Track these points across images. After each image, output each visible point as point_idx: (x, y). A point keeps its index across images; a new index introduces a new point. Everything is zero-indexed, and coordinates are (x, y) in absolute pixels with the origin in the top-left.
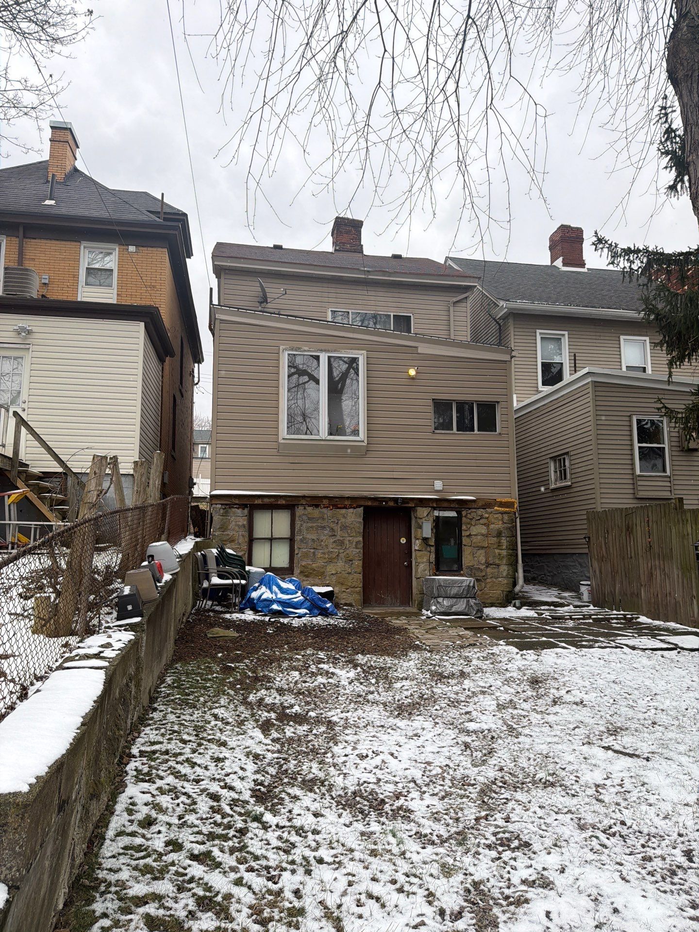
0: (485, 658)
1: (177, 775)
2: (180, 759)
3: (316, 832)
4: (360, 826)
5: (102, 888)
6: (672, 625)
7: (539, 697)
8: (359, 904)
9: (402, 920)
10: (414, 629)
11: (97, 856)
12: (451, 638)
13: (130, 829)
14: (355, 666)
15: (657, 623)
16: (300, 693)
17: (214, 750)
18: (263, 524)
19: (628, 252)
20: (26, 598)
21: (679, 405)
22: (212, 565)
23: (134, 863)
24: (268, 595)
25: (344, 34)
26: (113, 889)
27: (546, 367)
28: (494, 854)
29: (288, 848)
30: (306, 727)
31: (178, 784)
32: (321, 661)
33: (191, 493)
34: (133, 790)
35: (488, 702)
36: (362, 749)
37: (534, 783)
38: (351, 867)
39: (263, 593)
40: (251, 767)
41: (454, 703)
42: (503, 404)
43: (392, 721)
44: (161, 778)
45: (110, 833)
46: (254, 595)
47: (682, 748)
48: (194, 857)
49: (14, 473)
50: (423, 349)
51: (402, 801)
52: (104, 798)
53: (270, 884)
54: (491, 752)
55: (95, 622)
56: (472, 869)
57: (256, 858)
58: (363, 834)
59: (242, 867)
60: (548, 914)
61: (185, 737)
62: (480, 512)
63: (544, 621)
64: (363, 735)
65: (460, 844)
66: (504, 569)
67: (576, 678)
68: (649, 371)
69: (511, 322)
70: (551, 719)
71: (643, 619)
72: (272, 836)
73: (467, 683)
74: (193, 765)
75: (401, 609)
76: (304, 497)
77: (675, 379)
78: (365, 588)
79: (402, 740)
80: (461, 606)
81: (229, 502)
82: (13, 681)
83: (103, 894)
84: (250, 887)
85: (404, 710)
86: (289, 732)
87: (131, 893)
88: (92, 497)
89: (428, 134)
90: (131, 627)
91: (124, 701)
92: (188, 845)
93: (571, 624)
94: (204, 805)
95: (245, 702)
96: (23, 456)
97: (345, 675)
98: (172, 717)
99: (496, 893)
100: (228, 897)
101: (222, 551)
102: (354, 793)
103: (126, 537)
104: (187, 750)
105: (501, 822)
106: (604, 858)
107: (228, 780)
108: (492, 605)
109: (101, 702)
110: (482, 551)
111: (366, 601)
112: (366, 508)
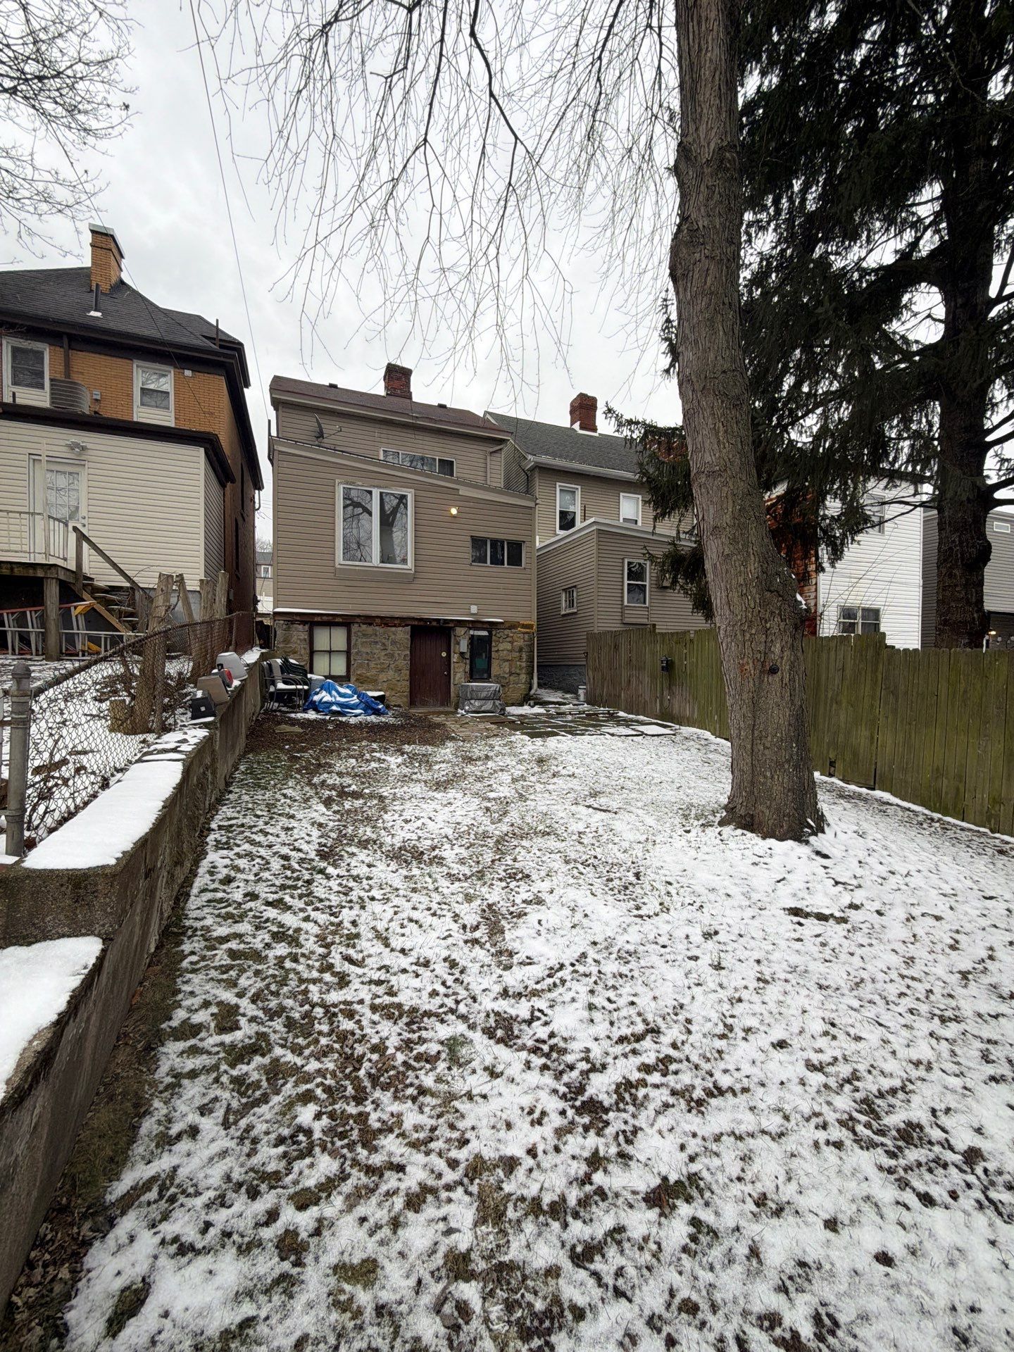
0: (505, 745)
1: (253, 843)
2: (254, 830)
3: (369, 878)
4: (404, 872)
5: (190, 933)
6: (641, 718)
7: (543, 772)
8: (402, 926)
9: (434, 935)
10: (451, 724)
11: (183, 909)
12: (478, 731)
13: (212, 887)
14: (402, 754)
15: (631, 716)
16: (356, 775)
17: (284, 821)
18: (323, 638)
19: (630, 422)
20: (101, 701)
21: (658, 552)
22: (277, 672)
23: (216, 912)
24: (327, 698)
25: (395, 181)
26: (199, 933)
27: (563, 514)
28: (504, 884)
29: (347, 891)
30: (361, 801)
31: (254, 849)
32: (374, 751)
33: (255, 609)
34: (213, 857)
35: (506, 777)
36: (407, 815)
37: (535, 833)
38: (396, 901)
39: (324, 696)
40: (315, 833)
41: (479, 779)
42: (528, 544)
43: (431, 794)
44: (239, 846)
45: (195, 891)
46: (316, 698)
47: (639, 804)
48: (268, 904)
49: (79, 586)
50: (464, 491)
51: (437, 852)
52: (188, 864)
53: (332, 919)
54: (505, 813)
55: (171, 721)
56: (487, 896)
57: (321, 900)
58: (406, 877)
59: (309, 908)
60: (539, 922)
61: (259, 813)
62: (507, 632)
63: (551, 716)
64: (408, 805)
65: (479, 879)
66: (523, 677)
67: (570, 757)
68: (640, 523)
69: (536, 474)
70: (550, 787)
71: (621, 714)
72: (334, 884)
73: (490, 764)
74: (266, 834)
75: (441, 709)
76: (359, 616)
77: (658, 531)
78: (411, 692)
79: (439, 807)
80: (489, 705)
81: (291, 619)
82: (93, 773)
83: (189, 938)
84: (316, 922)
85: (440, 786)
86: (347, 805)
87: (215, 934)
88: (161, 612)
89: (470, 295)
90: (206, 725)
91: (201, 786)
92: (263, 895)
93: (570, 718)
94: (276, 864)
95: (310, 784)
96: (86, 569)
97: (394, 761)
98: (246, 798)
99: (504, 911)
100: (298, 930)
101: (286, 661)
102: (400, 848)
103: (195, 647)
104: (261, 823)
105: (510, 862)
106: (581, 881)
107: (296, 844)
108: (513, 705)
109: (180, 788)
110: (507, 664)
111: (412, 703)
112: (413, 627)
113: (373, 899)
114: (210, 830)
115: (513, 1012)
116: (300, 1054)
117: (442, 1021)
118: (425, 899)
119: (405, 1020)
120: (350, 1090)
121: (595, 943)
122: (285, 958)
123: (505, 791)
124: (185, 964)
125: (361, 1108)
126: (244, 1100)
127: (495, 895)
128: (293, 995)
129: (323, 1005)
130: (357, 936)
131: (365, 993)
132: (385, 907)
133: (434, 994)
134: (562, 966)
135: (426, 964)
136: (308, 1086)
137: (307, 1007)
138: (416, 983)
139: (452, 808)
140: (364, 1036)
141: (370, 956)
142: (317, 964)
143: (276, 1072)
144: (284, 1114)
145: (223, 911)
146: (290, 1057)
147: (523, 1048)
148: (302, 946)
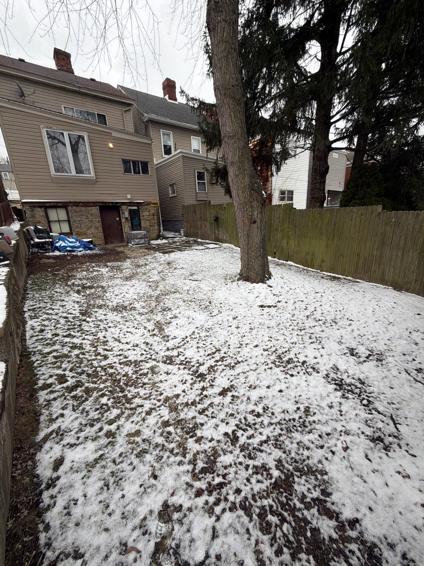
0: (153, 258)
1: (47, 314)
2: (47, 308)
3: (106, 320)
4: (120, 315)
5: (33, 353)
6: (207, 241)
7: (170, 268)
8: (125, 335)
9: (138, 335)
10: (127, 251)
11: (25, 345)
12: (140, 253)
13: (35, 334)
14: (107, 267)
15: (203, 241)
16: (88, 279)
17: (60, 303)
18: (53, 215)
19: (193, 99)
21: (210, 167)
22: (33, 234)
23: (42, 344)
24: (63, 244)
26: (37, 353)
27: (165, 147)
29: (98, 326)
30: (94, 290)
31: (50, 317)
32: (93, 267)
33: (6, 198)
34: (30, 322)
35: (155, 272)
36: (116, 293)
37: (171, 293)
38: (120, 326)
39: (61, 244)
40: (76, 306)
41: (144, 274)
42: (150, 163)
43: (124, 283)
44: (41, 316)
45: (28, 337)
46: (57, 245)
47: (209, 276)
48: (64, 336)
50: (114, 134)
51: (132, 305)
53: (95, 337)
54: (157, 286)
56: (156, 318)
57: (88, 331)
58: (122, 317)
59: (83, 335)
60: (177, 324)
61: (46, 301)
62: (146, 207)
63: (170, 244)
64: (115, 288)
65: (152, 313)
66: (156, 227)
67: (181, 261)
68: (201, 152)
69: (150, 124)
70: (174, 274)
71: (199, 240)
72: (91, 324)
73: (148, 267)
74: (53, 309)
75: (120, 244)
76: (70, 202)
77: (209, 156)
78: (105, 238)
79: (129, 288)
80: (142, 241)
81: (33, 205)
83: (33, 355)
84: (88, 340)
85: (128, 279)
86: (88, 292)
87: (45, 352)
90: (6, 265)
92: (61, 334)
93: (178, 244)
94: (62, 321)
95: (67, 285)
97: (104, 270)
98: (37, 295)
99: (163, 323)
100: (81, 344)
101: (36, 228)
102: (116, 306)
104: (49, 305)
105: (163, 305)
107: (69, 311)
108: (153, 240)
110: (148, 221)
111: (106, 243)
112: (100, 206)
113: (110, 327)
114: (24, 312)
115: (172, 354)
116: (96, 383)
117: (147, 362)
118: (132, 324)
119: (133, 365)
120: (118, 390)
121: (197, 328)
122: (79, 354)
123: (156, 278)
124: (35, 365)
125: (124, 394)
126: (78, 402)
127: (159, 317)
128: (87, 366)
129: (100, 366)
130: (107, 341)
131: (116, 360)
132: (116, 329)
133: (142, 354)
134: (187, 337)
135: (137, 346)
136: (102, 392)
137: (94, 369)
138: (135, 352)
139: (135, 287)
140: (119, 373)
141: (114, 347)
142: (93, 354)
143: (88, 391)
144: (96, 402)
145: (45, 343)
146: (92, 385)
147: (177, 364)
148: (85, 349)
